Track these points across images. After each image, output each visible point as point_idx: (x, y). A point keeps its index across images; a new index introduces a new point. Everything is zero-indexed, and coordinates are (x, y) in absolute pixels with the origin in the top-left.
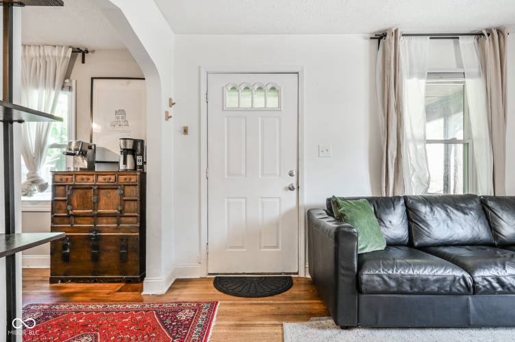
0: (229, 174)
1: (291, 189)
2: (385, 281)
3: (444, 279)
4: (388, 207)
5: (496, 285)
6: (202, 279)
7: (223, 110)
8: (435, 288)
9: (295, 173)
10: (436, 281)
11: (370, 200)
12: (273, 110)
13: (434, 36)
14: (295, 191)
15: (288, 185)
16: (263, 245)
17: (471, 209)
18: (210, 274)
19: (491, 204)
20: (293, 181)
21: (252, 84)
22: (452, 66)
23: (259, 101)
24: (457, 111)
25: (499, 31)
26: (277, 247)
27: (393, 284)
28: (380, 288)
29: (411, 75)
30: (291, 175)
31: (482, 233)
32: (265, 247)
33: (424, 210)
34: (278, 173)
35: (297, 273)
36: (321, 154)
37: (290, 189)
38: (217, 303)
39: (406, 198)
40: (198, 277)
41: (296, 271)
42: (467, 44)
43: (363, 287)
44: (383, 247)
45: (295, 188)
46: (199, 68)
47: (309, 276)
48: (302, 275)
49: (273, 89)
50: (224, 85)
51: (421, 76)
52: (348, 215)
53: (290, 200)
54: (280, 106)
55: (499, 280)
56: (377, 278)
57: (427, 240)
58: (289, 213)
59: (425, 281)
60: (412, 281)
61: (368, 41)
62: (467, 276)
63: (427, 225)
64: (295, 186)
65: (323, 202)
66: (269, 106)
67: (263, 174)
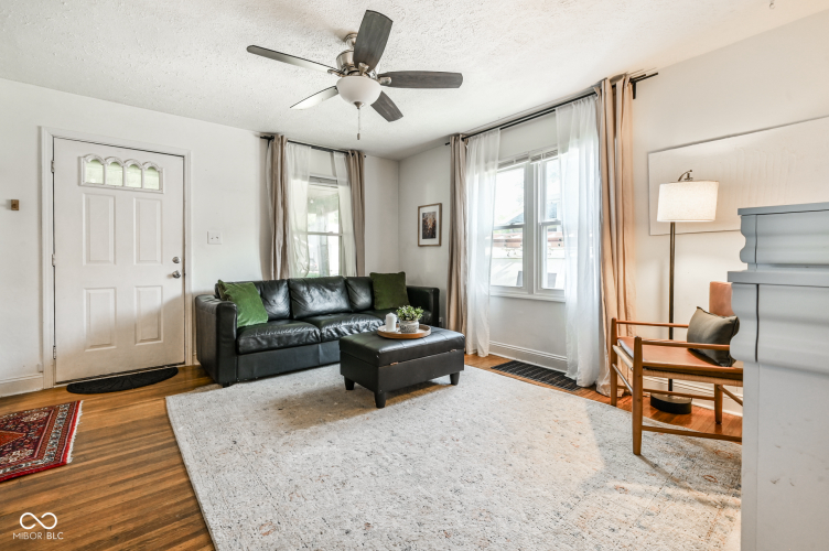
0: (89, 260)
1: (176, 276)
2: (259, 342)
3: (302, 334)
4: (273, 289)
5: (335, 334)
6: (44, 391)
7: (79, 184)
8: (295, 341)
9: (180, 260)
10: (296, 336)
11: (257, 284)
12: (152, 191)
13: (313, 147)
14: (181, 278)
15: (172, 271)
16: (139, 338)
17: (337, 287)
18: (58, 383)
19: (350, 282)
20: (179, 268)
21: (123, 160)
22: (328, 173)
23: (133, 178)
24: (334, 210)
25: (359, 153)
26: (158, 339)
27: (264, 343)
28: (254, 348)
29: (296, 176)
30: (176, 261)
31: (343, 304)
32: (142, 341)
33: (303, 289)
34: (159, 259)
35: (184, 363)
36: (210, 241)
37: (174, 276)
38: (79, 402)
39: (288, 281)
40: (39, 389)
41: (182, 361)
42: (339, 158)
43: (240, 349)
44: (265, 321)
45: (181, 275)
46: (40, 128)
47: (197, 363)
48: (189, 363)
49: (152, 168)
50: (82, 155)
51: (304, 178)
52: (232, 295)
53: (174, 289)
54: (161, 188)
55: (336, 330)
56: (251, 340)
57: (305, 313)
58: (174, 302)
59: (289, 337)
60: (279, 339)
61: (258, 139)
62: (318, 331)
63: (304, 301)
64: (181, 273)
65: (212, 288)
66: (147, 186)
67: (139, 261)
